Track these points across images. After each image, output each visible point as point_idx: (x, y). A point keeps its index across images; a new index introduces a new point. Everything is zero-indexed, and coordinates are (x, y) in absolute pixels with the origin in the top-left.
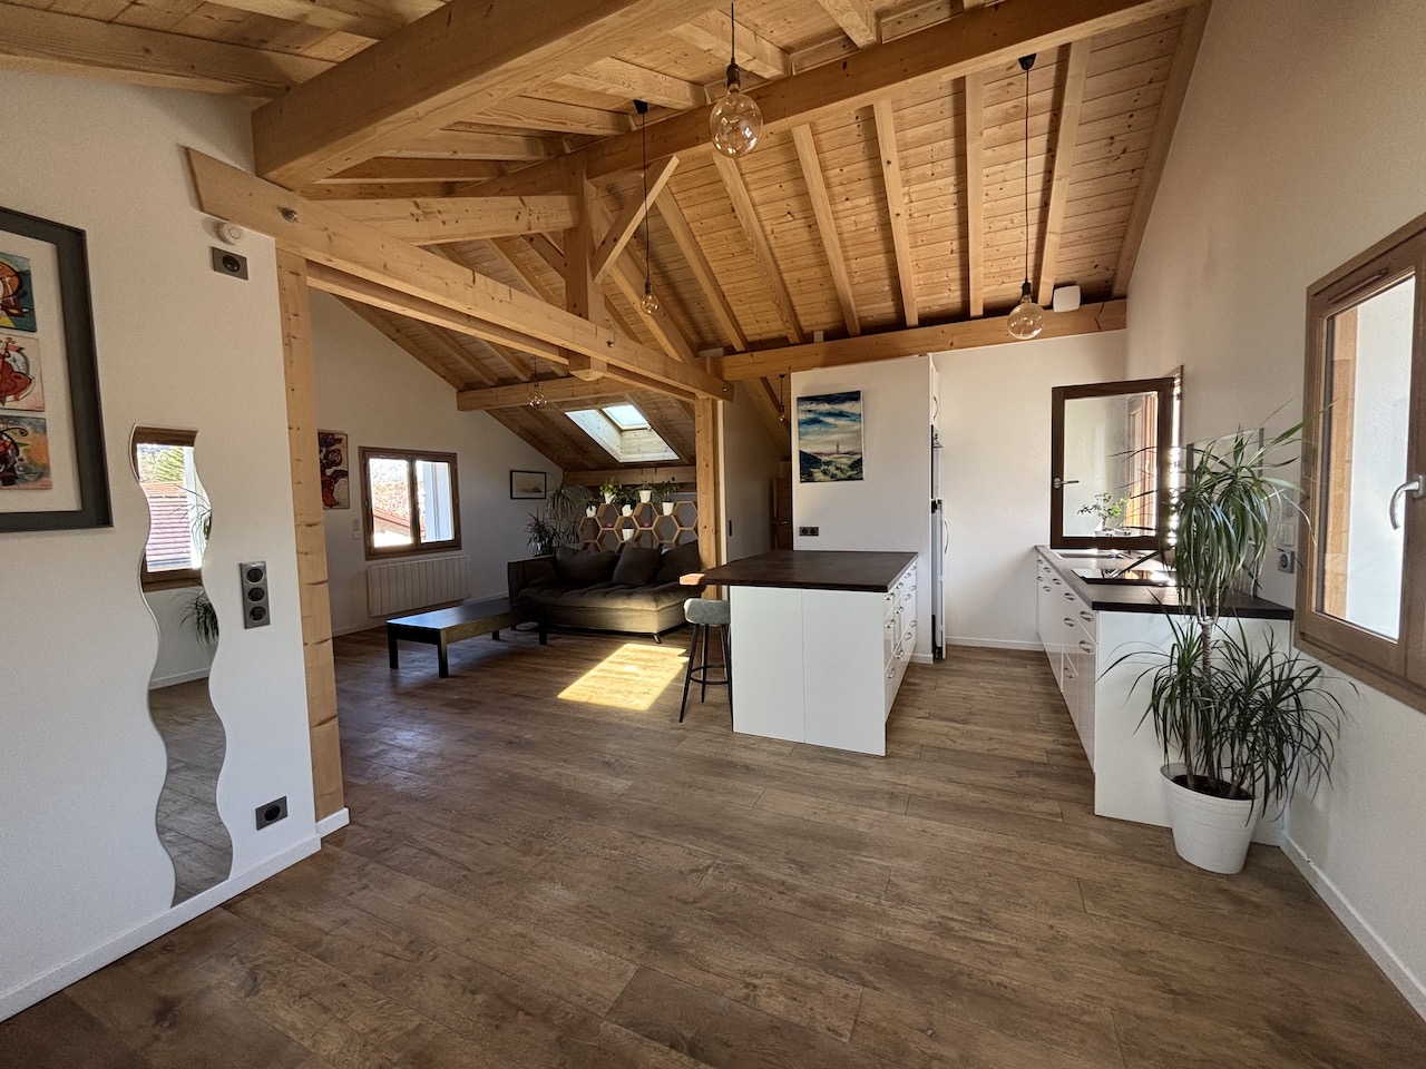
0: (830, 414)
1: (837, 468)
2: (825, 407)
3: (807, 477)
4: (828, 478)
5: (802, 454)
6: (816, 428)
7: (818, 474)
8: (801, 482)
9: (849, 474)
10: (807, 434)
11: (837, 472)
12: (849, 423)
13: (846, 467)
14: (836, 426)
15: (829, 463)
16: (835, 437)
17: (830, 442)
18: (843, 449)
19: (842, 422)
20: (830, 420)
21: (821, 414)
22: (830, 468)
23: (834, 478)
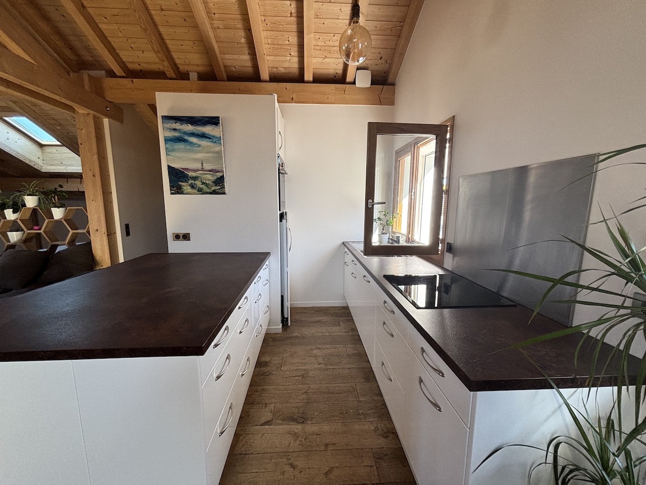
0: (193, 134)
1: (203, 183)
2: (189, 128)
3: (177, 189)
4: (195, 191)
5: (170, 168)
6: (181, 146)
7: (186, 187)
8: (172, 194)
9: (214, 188)
10: (173, 150)
11: (202, 186)
12: (211, 144)
13: (210, 182)
14: (199, 146)
15: (195, 178)
16: (200, 156)
17: (196, 160)
18: (207, 166)
19: (204, 143)
20: (194, 140)
21: (185, 133)
22: (196, 182)
23: (201, 191)
